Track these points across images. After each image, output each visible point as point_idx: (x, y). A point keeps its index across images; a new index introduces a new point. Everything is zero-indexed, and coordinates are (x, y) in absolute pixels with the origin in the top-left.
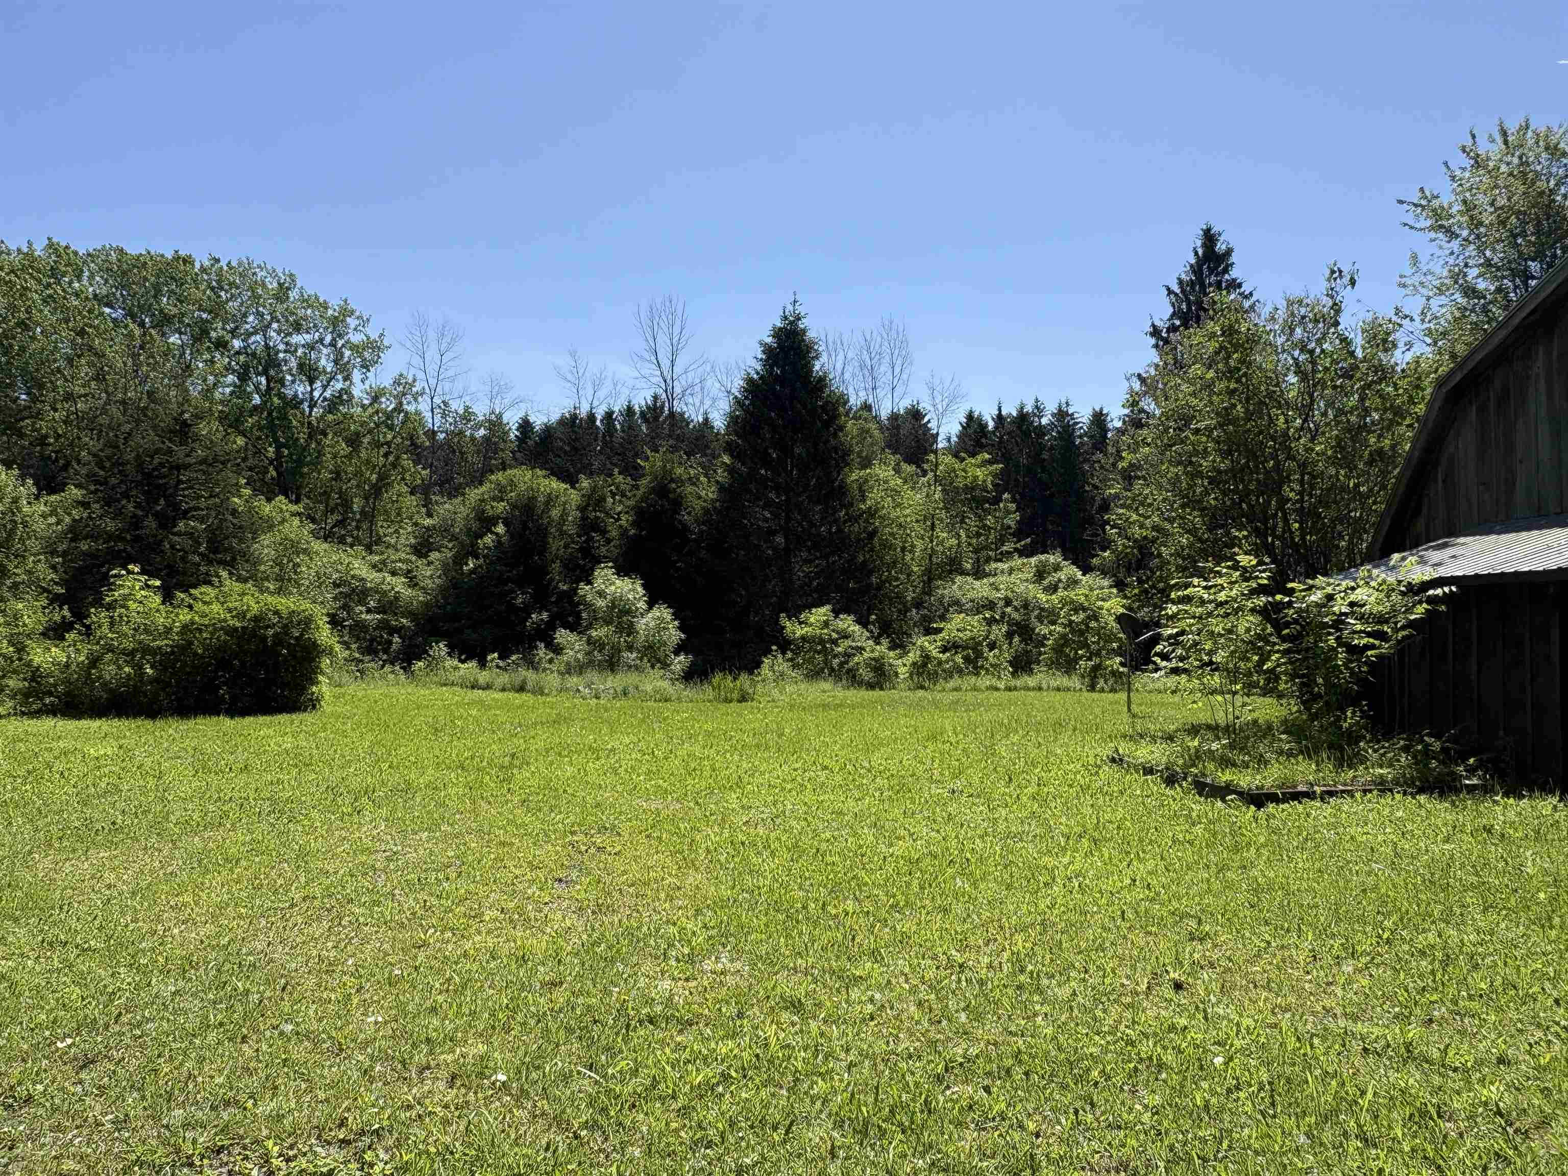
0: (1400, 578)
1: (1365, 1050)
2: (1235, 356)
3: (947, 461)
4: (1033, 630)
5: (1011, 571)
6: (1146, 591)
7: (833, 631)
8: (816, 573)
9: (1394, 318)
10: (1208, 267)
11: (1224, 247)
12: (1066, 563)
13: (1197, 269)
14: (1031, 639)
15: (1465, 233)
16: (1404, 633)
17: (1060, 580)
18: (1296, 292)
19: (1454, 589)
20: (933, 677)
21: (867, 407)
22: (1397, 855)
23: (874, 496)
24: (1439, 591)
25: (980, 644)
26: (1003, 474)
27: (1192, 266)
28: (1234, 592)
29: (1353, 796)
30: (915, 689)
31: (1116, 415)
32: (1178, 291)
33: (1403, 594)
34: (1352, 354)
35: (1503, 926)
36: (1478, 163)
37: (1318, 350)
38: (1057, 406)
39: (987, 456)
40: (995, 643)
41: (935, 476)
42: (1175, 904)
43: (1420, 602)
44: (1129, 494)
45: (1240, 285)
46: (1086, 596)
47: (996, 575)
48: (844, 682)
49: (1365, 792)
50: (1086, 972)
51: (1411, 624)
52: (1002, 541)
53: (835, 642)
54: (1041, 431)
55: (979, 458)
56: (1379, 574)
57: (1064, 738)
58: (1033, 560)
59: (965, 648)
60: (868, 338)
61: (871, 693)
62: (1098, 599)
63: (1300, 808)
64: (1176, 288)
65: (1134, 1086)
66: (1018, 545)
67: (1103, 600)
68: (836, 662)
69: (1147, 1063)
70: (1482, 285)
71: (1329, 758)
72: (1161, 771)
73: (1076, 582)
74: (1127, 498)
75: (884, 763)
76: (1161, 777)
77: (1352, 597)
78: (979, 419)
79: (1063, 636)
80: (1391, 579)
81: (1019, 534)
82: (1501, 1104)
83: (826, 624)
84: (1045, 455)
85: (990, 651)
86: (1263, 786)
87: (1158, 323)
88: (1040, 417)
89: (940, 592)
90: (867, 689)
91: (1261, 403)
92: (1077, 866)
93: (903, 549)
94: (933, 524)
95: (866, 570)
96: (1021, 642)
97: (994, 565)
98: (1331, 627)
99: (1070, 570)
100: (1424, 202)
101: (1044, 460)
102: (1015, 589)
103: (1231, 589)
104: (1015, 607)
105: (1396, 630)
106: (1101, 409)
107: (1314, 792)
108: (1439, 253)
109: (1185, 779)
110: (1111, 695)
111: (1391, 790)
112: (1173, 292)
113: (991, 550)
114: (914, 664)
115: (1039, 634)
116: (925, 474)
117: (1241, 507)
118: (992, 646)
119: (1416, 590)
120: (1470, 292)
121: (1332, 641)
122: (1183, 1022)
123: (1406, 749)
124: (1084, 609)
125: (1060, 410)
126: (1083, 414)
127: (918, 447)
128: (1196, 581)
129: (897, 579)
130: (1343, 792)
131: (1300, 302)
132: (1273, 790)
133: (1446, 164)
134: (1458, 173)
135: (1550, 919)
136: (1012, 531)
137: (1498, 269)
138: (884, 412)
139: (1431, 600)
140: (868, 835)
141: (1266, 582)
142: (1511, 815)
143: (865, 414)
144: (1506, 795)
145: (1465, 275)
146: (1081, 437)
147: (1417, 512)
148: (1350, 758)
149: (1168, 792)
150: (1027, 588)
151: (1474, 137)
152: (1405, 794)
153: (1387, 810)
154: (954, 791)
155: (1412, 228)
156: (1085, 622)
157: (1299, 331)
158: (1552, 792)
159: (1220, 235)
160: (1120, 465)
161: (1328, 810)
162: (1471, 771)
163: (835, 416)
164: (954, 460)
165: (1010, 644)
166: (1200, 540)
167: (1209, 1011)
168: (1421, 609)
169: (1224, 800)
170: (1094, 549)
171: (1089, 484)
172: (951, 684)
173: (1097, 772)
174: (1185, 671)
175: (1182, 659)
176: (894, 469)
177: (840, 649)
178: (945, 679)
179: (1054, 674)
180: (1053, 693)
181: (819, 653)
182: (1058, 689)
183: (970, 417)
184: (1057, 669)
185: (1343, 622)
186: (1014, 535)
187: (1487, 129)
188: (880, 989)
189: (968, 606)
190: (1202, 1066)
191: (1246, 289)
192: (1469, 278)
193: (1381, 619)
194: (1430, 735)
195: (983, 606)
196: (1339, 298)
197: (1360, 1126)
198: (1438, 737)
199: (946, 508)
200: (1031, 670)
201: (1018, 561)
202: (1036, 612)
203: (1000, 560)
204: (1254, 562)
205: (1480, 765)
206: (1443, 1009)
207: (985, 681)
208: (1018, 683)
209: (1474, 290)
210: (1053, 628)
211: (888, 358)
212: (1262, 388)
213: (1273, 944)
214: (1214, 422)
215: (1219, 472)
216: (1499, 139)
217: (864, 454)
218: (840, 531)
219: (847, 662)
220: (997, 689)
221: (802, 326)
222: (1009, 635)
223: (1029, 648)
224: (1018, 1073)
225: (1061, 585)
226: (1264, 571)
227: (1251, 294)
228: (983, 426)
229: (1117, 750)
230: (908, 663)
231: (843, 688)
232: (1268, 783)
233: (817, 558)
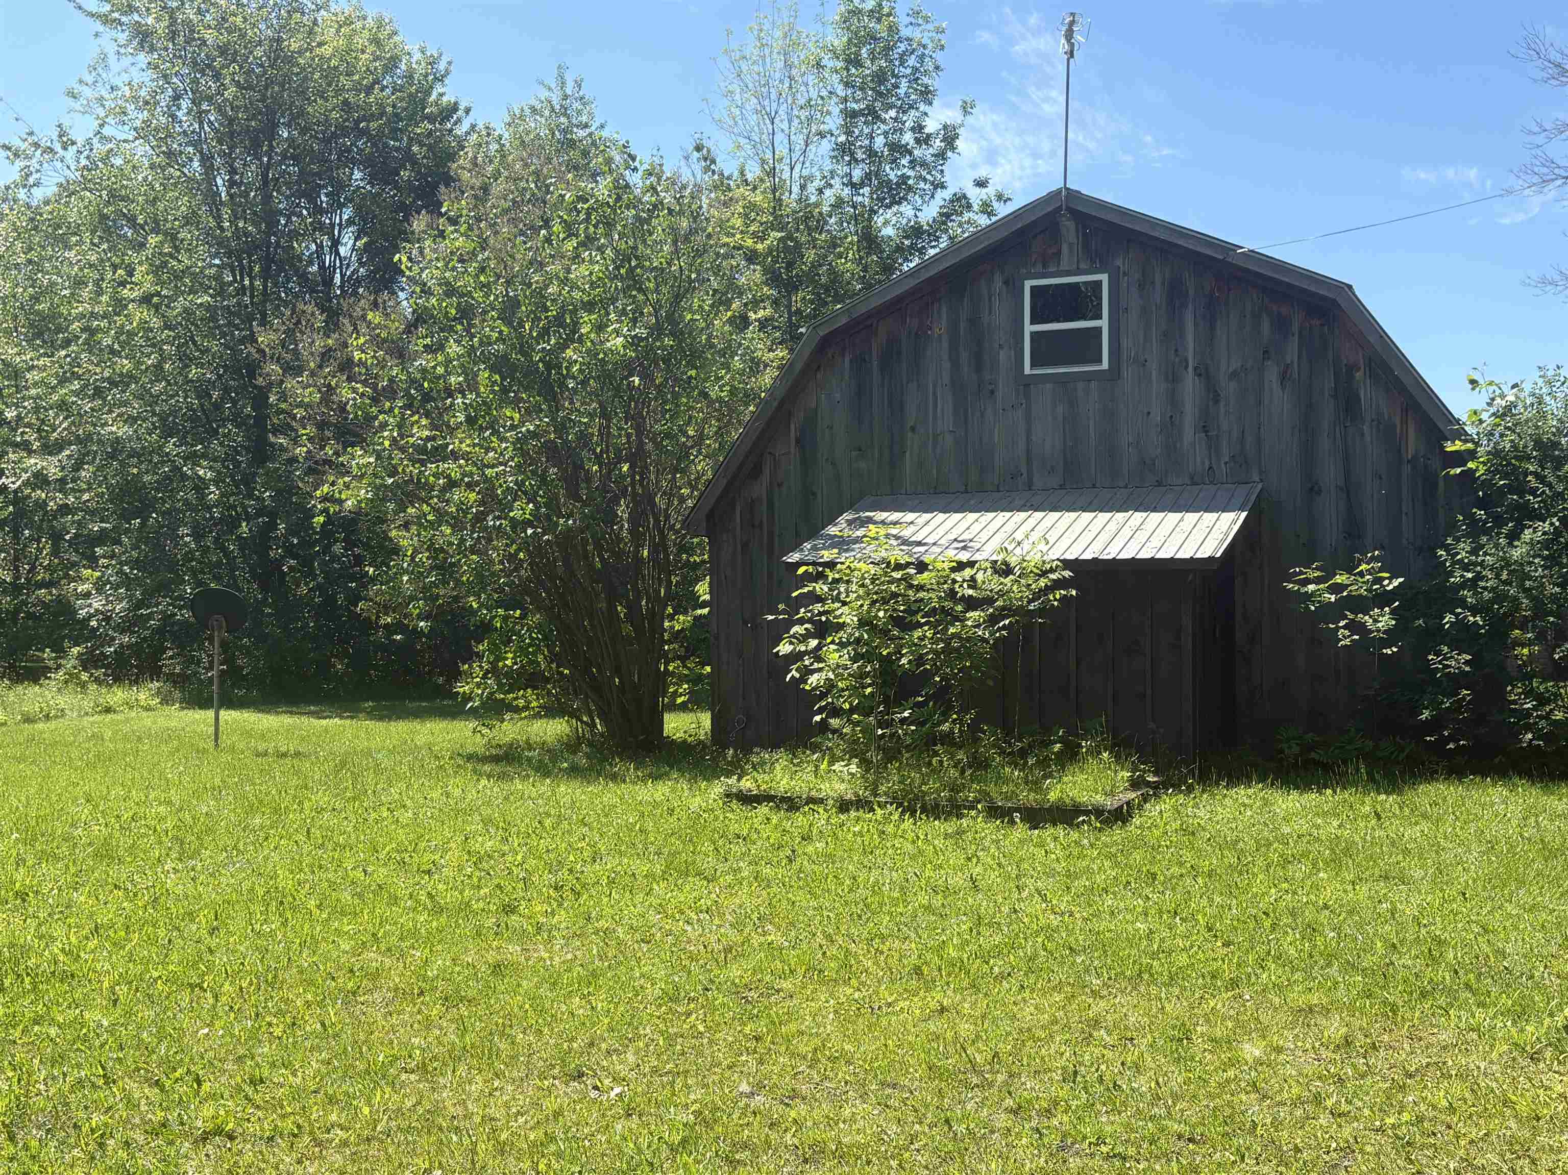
19: (1071, 573)
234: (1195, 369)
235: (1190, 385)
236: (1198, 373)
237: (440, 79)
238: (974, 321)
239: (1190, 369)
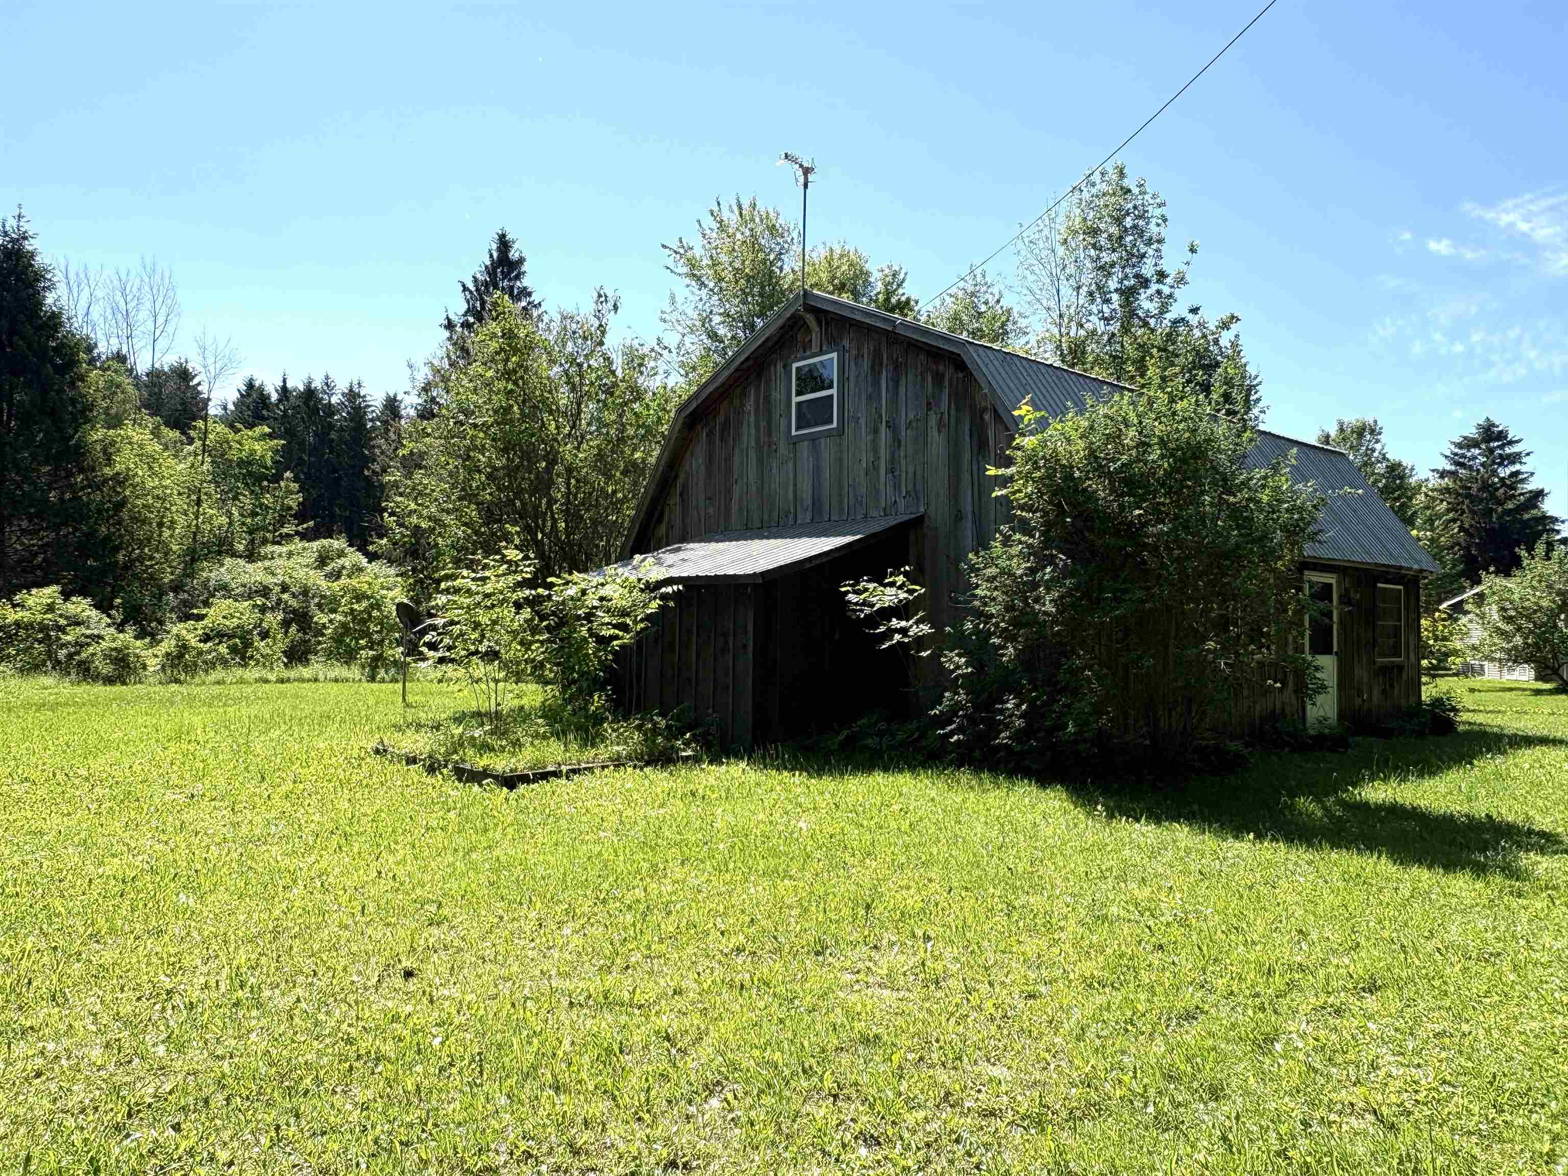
0: (640, 576)
1: (571, 1003)
2: (514, 359)
3: (218, 430)
4: (312, 617)
5: (290, 554)
6: (421, 581)
7: (61, 616)
8: (40, 547)
9: (657, 348)
10: (502, 272)
11: (517, 255)
12: (352, 549)
13: (491, 271)
14: (310, 628)
15: (711, 285)
16: (642, 625)
17: (343, 567)
18: (570, 309)
19: (681, 587)
20: (190, 670)
21: (120, 358)
22: (621, 822)
23: (124, 461)
24: (669, 590)
25: (250, 632)
26: (286, 451)
27: (486, 267)
28: (501, 584)
29: (593, 773)
30: (168, 683)
31: (410, 403)
32: (473, 289)
33: (642, 590)
34: (613, 373)
35: (693, 875)
36: (722, 227)
37: (585, 365)
38: (348, 385)
39: (267, 430)
40: (268, 632)
41: (204, 445)
42: (419, 891)
43: (655, 598)
44: (409, 482)
45: (530, 294)
46: (370, 584)
47: (273, 558)
48: (73, 676)
49: (603, 767)
50: (315, 974)
51: (648, 618)
52: (282, 522)
53: (61, 629)
54: (330, 410)
55: (258, 430)
56: (626, 572)
57: (331, 729)
58: (316, 545)
59: (230, 637)
60: (123, 277)
61: (108, 688)
62: (383, 588)
63: (548, 787)
64: (471, 287)
65: (347, 1085)
66: (300, 528)
67: (389, 589)
68: (62, 654)
69: (365, 1058)
70: (722, 331)
71: (575, 739)
72: (424, 760)
73: (361, 570)
74: (406, 487)
75: (107, 768)
76: (424, 765)
77: (602, 592)
78: (261, 390)
79: (344, 625)
80: (633, 578)
81: (301, 517)
82: (669, 1030)
83: (51, 608)
84: (333, 435)
85: (262, 640)
86: (516, 769)
87: (452, 317)
88: (330, 396)
89: (205, 575)
90: (104, 684)
91: (535, 407)
92: (323, 864)
93: (161, 525)
94: (199, 500)
95: (109, 546)
96: (298, 631)
97: (270, 548)
98: (584, 619)
99: (354, 557)
100: (682, 251)
101: (332, 440)
102: (294, 574)
103: (498, 582)
104: (293, 594)
105: (635, 622)
106: (395, 396)
107: (561, 771)
108: (691, 298)
109: (446, 766)
110: (391, 686)
111: (623, 765)
112: (468, 290)
113: (269, 531)
114: (168, 654)
115: (316, 623)
116: (191, 441)
117: (514, 505)
118: (264, 635)
119: (652, 587)
120: (713, 336)
121: (584, 631)
122: (409, 1009)
123: (639, 728)
124: (368, 598)
125: (351, 390)
126: (375, 398)
127: (185, 410)
128: (465, 573)
129: (151, 558)
130: (585, 769)
131: (572, 318)
132: (526, 772)
133: (699, 221)
134: (708, 232)
135: (726, 865)
136: (293, 512)
137: (734, 319)
138: (143, 364)
139: (664, 597)
140: (72, 856)
141: (529, 576)
142: (712, 781)
143: (115, 365)
144: (711, 763)
145: (711, 320)
146: (372, 420)
147: (660, 521)
148: (593, 738)
149: (429, 780)
150: (307, 574)
151: (719, 204)
152: (635, 767)
153: (619, 783)
154: (193, 796)
155: (672, 271)
156: (368, 611)
157: (570, 345)
158: (742, 758)
159: (514, 242)
160: (401, 452)
161: (571, 786)
162: (687, 744)
163: (71, 363)
164: (227, 430)
165: (286, 632)
166: (476, 533)
167: (434, 993)
168: (654, 606)
169: (481, 785)
170: (371, 536)
171: (368, 469)
172: (214, 676)
173: (359, 765)
174: (452, 661)
175: (449, 648)
176: (152, 433)
177: (69, 638)
178: (206, 671)
179: (332, 665)
180: (330, 685)
181: (40, 643)
182: (336, 681)
183: (250, 385)
184: (337, 660)
185: (594, 615)
186: (295, 516)
187: (728, 201)
188: (57, 1037)
189: (237, 591)
190: (419, 1050)
191: (536, 298)
192: (713, 324)
193: (624, 613)
194: (658, 715)
195: (256, 592)
196: (604, 320)
197: (554, 1076)
198: (663, 715)
199: (216, 482)
200: (308, 660)
201: (297, 544)
202: (316, 600)
203: (279, 543)
204: (520, 557)
205: (694, 738)
206: (639, 955)
207: (252, 673)
208: (292, 674)
209: (716, 335)
210: (332, 616)
211: (148, 305)
212: (537, 393)
213: (506, 918)
214: (492, 419)
215: (495, 469)
216: (737, 212)
217: (113, 412)
218: (75, 498)
219: (78, 653)
220: (267, 681)
221: (30, 248)
222: (286, 624)
223: (307, 637)
224: (219, 1099)
225: (344, 572)
226: (529, 566)
227: (540, 304)
228: (263, 398)
229: (382, 742)
230: (159, 653)
231: (73, 684)
232: (520, 766)
233: (42, 529)
234: (887, 422)
235: (884, 433)
236: (888, 426)
237: (899, 286)
238: (767, 399)
239: (884, 423)
